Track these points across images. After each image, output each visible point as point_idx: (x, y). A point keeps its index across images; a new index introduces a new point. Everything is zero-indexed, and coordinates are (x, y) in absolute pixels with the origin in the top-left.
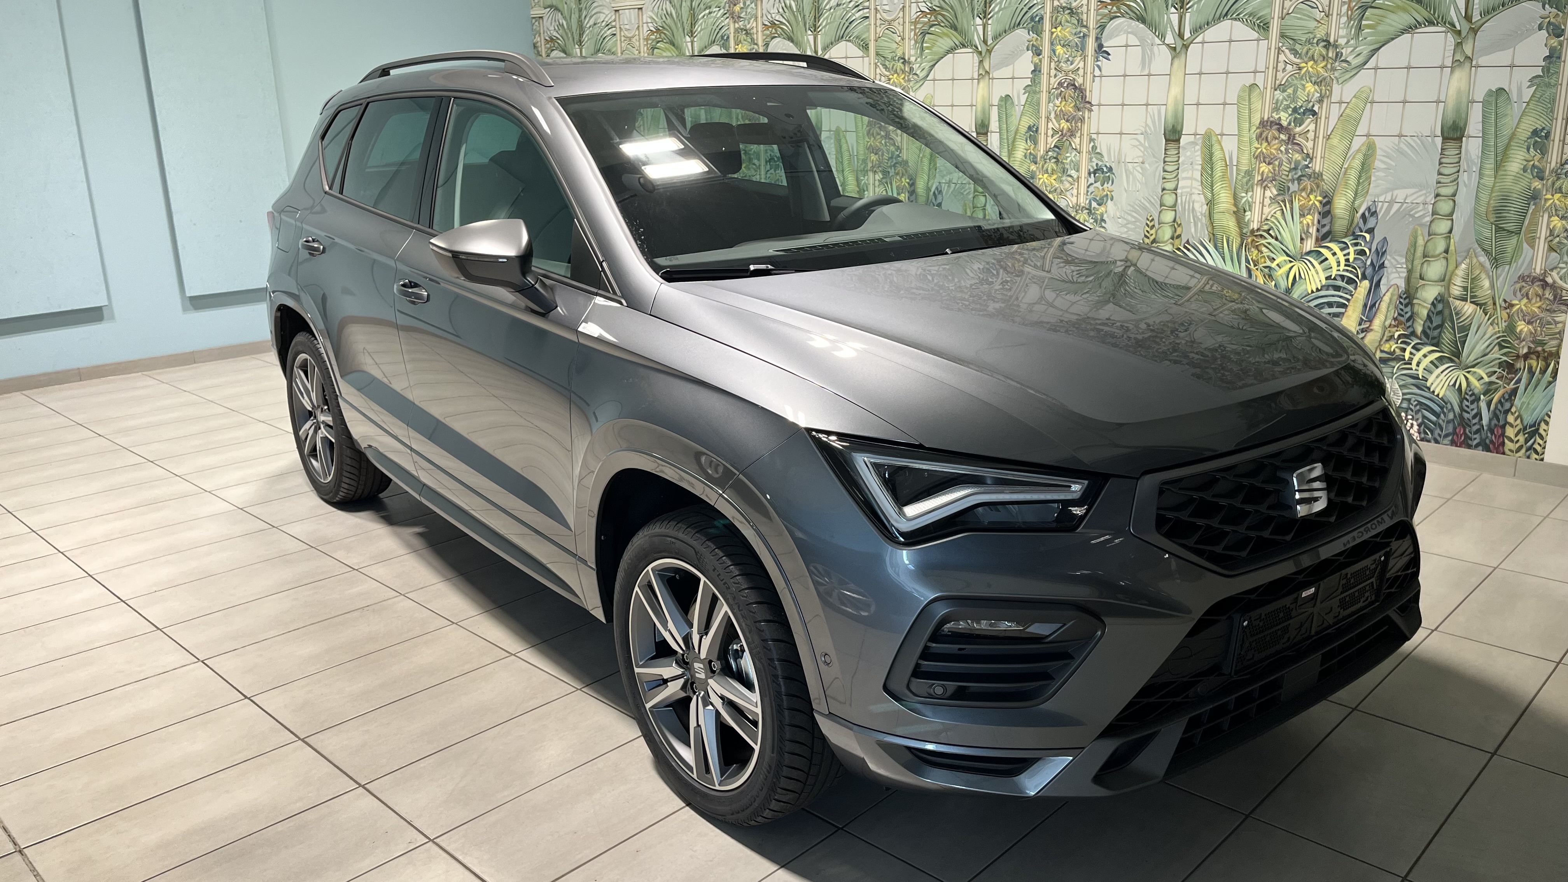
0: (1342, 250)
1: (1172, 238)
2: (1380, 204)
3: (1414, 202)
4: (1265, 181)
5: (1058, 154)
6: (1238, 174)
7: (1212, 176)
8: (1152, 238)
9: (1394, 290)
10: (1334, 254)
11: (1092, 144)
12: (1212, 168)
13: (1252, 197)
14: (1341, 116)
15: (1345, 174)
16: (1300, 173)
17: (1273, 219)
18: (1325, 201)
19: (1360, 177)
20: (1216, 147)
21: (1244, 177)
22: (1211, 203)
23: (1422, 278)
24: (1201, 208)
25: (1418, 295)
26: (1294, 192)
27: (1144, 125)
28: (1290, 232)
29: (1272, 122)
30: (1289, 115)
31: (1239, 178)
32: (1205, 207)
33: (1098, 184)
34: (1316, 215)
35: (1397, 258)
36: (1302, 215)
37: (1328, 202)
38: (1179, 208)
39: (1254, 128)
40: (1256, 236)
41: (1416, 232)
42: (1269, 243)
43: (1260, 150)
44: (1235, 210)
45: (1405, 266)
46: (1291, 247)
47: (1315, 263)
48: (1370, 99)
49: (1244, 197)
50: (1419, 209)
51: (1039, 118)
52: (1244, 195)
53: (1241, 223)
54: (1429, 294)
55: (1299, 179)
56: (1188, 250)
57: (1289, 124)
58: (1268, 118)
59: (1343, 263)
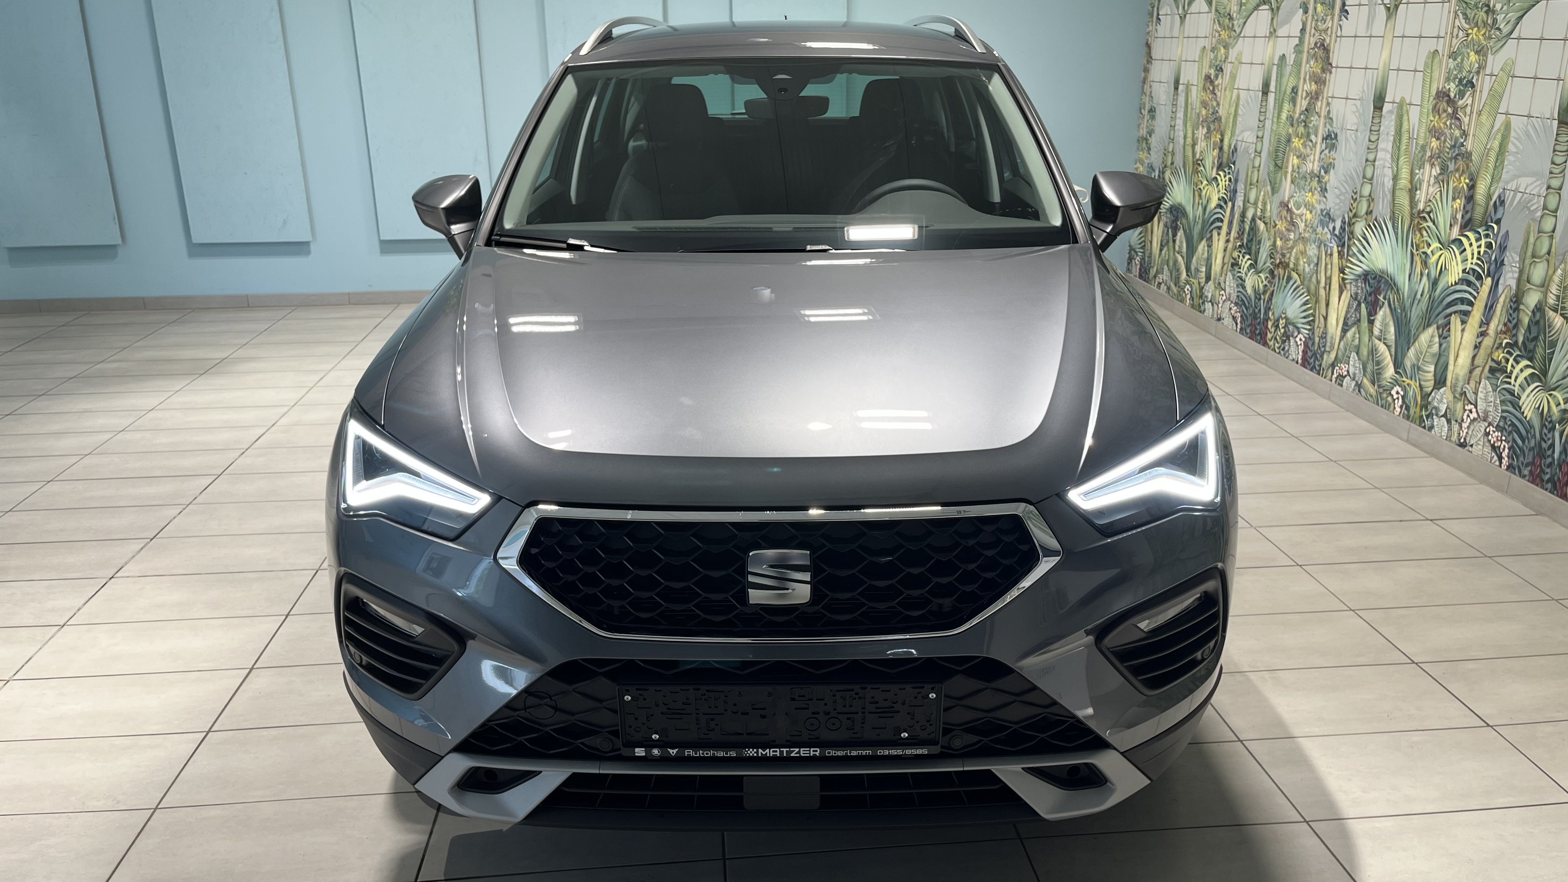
2: (1508, 192)
3: (1532, 193)
4: (1433, 158)
5: (1307, 117)
9: (1507, 292)
11: (1328, 108)
14: (1491, 90)
15: (1487, 156)
19: (1497, 159)
20: (1405, 118)
23: (1528, 282)
24: (1389, 184)
25: (1524, 301)
26: (1451, 172)
27: (1361, 91)
29: (1444, 93)
30: (1457, 86)
33: (1327, 151)
35: (1514, 255)
39: (1432, 98)
41: (1529, 227)
43: (1433, 123)
44: (1410, 187)
45: (1518, 266)
48: (1512, 73)
50: (1535, 201)
51: (1299, 79)
52: (1417, 171)
54: (1532, 299)
57: (1455, 97)
58: (1442, 88)
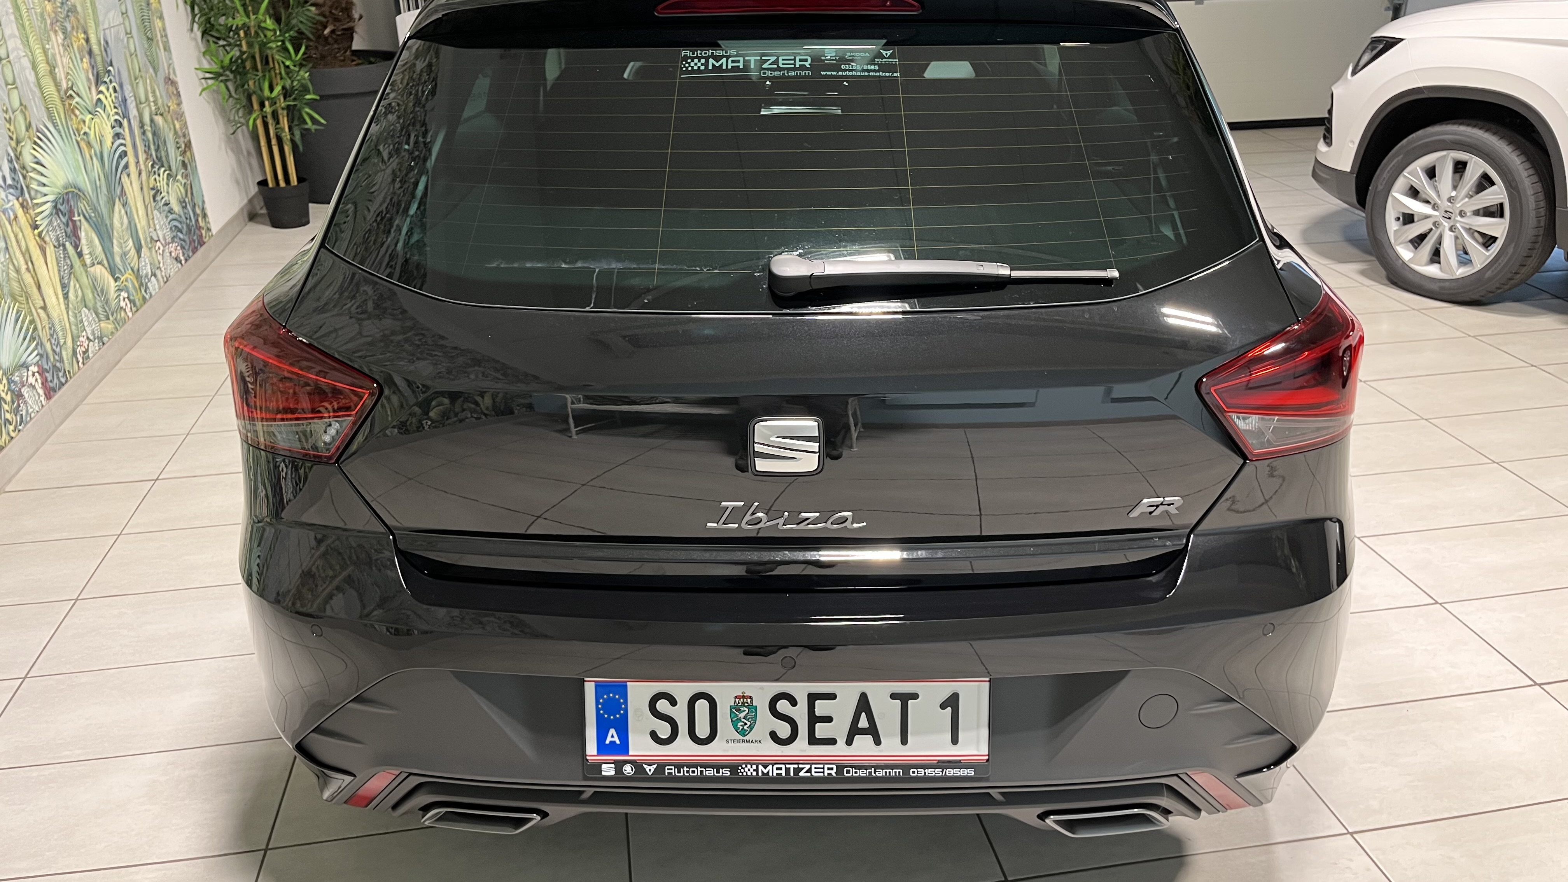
0: (108, 89)
1: (27, 130)
6: (37, 19)
7: (23, 26)
8: (14, 137)
10: (106, 98)
12: (20, 16)
13: (53, 48)
16: (66, 9)
17: (71, 72)
18: (85, 37)
21: (41, 23)
22: (34, 67)
23: (141, 103)
28: (82, 82)
31: (39, 24)
32: (33, 73)
34: (87, 57)
36: (82, 60)
37: (87, 40)
38: (18, 81)
40: (68, 97)
42: (77, 103)
46: (87, 101)
47: (102, 112)
49: (48, 49)
53: (57, 85)
55: (68, 16)
56: (40, 139)
59: (112, 105)
